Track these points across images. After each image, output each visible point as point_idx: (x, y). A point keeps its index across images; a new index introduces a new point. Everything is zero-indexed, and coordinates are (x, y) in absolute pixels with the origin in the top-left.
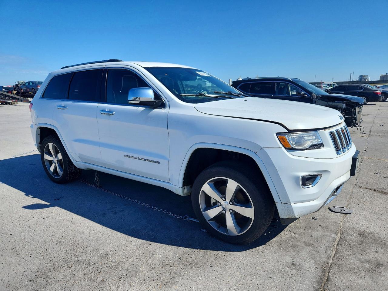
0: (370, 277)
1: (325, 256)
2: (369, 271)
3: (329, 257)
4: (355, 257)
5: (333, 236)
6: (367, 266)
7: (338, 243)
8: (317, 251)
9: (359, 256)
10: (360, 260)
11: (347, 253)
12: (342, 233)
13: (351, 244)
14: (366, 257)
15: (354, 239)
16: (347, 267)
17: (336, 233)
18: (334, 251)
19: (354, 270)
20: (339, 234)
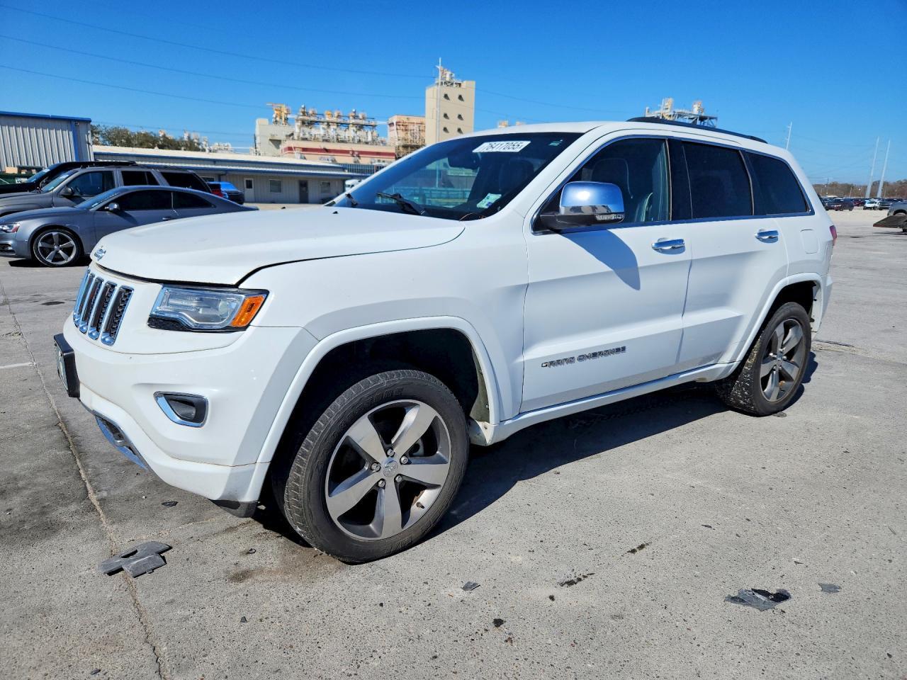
0: (12, 474)
1: (91, 464)
2: (15, 479)
3: (85, 466)
4: (44, 485)
5: (105, 494)
6: (21, 484)
7: (86, 488)
8: (110, 462)
9: (41, 488)
10: (35, 485)
11: (61, 483)
12: (92, 509)
13: (63, 498)
14: (27, 492)
15: (61, 510)
16: (51, 469)
17: (102, 501)
18: (83, 476)
19: (39, 470)
20: (96, 504)
